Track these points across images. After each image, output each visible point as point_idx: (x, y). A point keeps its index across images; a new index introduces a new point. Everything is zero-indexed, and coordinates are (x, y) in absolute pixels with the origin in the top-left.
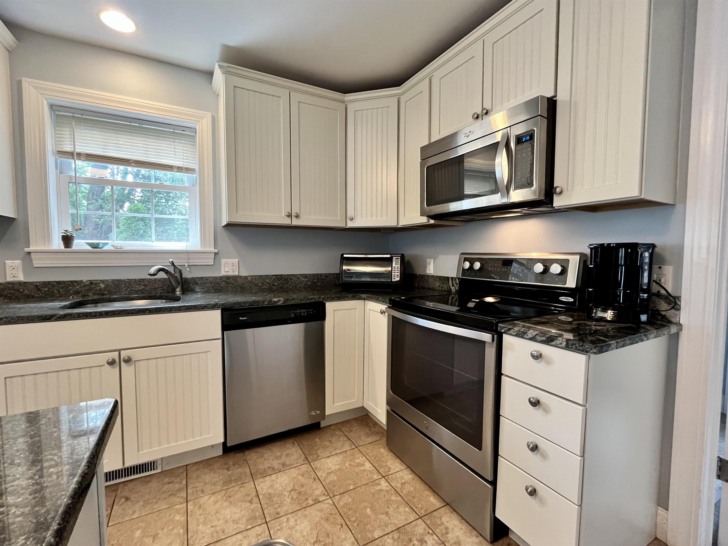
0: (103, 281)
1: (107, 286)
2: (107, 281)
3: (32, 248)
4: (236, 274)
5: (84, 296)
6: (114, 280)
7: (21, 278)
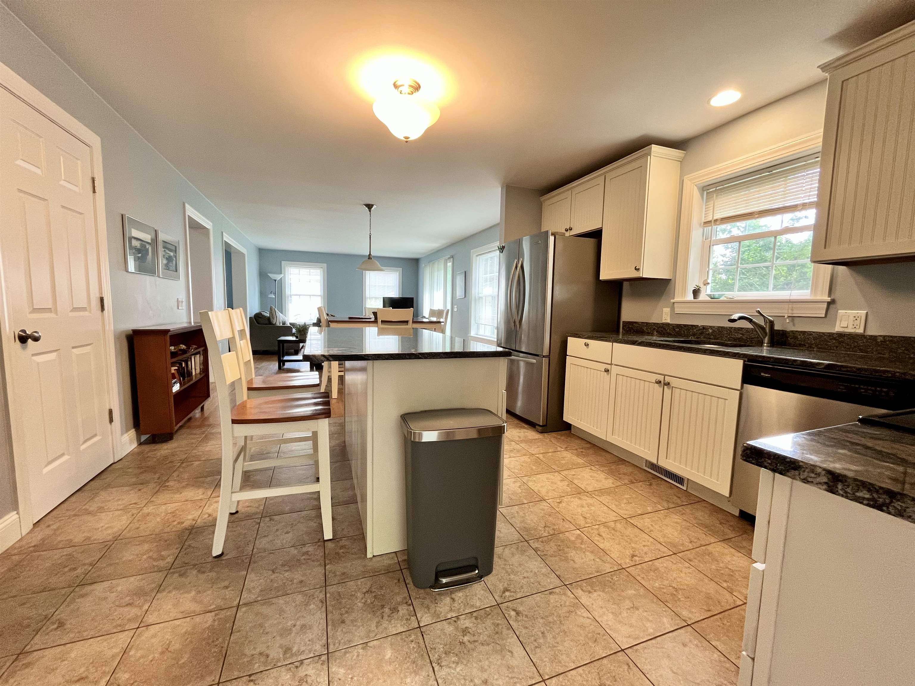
0: (711, 327)
1: (714, 331)
2: (714, 327)
3: (676, 300)
4: (861, 331)
5: (698, 338)
6: (719, 327)
7: (669, 321)
